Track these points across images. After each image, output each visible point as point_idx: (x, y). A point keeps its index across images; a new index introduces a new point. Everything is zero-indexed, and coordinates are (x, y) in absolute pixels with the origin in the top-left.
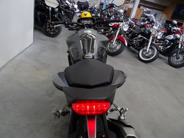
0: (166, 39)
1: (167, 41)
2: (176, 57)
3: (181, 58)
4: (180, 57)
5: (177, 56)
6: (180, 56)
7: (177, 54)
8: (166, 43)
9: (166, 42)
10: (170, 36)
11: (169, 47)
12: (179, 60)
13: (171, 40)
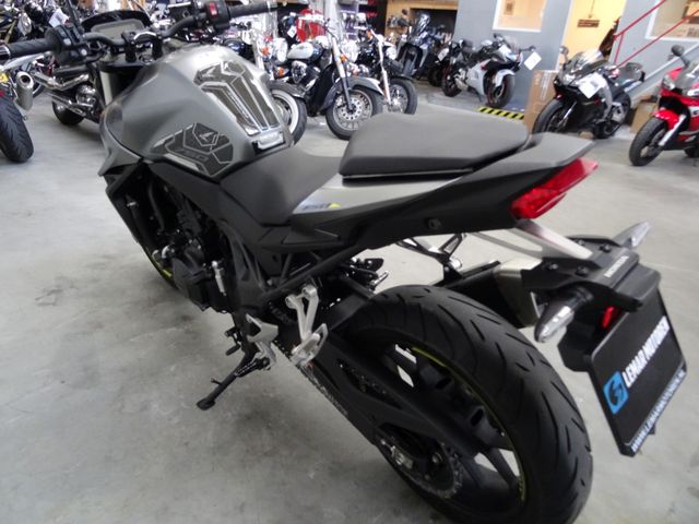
0: (294, 60)
1: (300, 64)
2: (344, 108)
3: (358, 106)
4: (356, 103)
5: (346, 104)
6: (353, 102)
7: (346, 99)
8: (299, 74)
9: (299, 68)
10: (302, 48)
11: (312, 83)
12: (356, 114)
13: (311, 57)
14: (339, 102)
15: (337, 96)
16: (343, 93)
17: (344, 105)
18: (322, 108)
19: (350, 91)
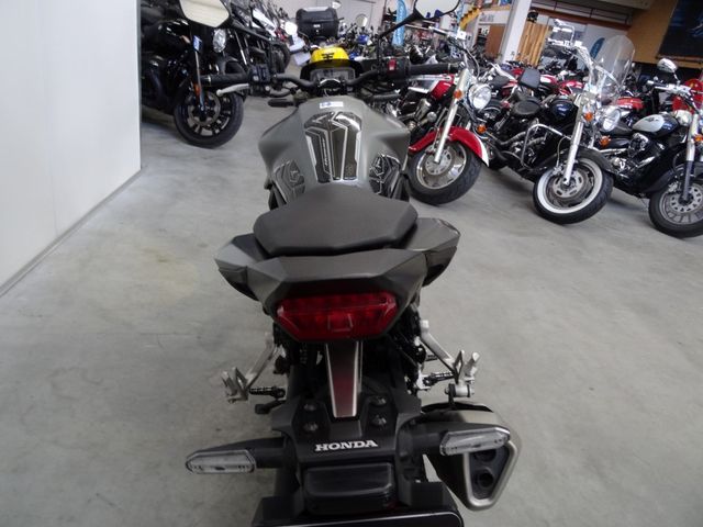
0: (637, 131)
3: (696, 198)
5: (680, 192)
10: (652, 120)
11: (650, 159)
12: (691, 206)
13: (658, 132)
14: (673, 187)
15: (673, 180)
16: (683, 179)
17: (677, 192)
18: (650, 189)
19: (692, 179)
